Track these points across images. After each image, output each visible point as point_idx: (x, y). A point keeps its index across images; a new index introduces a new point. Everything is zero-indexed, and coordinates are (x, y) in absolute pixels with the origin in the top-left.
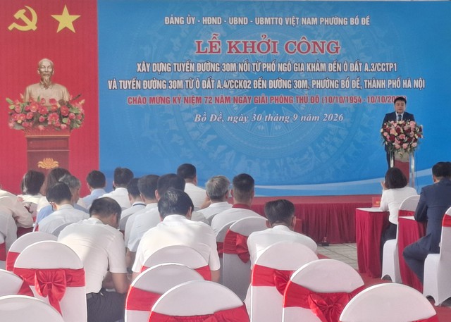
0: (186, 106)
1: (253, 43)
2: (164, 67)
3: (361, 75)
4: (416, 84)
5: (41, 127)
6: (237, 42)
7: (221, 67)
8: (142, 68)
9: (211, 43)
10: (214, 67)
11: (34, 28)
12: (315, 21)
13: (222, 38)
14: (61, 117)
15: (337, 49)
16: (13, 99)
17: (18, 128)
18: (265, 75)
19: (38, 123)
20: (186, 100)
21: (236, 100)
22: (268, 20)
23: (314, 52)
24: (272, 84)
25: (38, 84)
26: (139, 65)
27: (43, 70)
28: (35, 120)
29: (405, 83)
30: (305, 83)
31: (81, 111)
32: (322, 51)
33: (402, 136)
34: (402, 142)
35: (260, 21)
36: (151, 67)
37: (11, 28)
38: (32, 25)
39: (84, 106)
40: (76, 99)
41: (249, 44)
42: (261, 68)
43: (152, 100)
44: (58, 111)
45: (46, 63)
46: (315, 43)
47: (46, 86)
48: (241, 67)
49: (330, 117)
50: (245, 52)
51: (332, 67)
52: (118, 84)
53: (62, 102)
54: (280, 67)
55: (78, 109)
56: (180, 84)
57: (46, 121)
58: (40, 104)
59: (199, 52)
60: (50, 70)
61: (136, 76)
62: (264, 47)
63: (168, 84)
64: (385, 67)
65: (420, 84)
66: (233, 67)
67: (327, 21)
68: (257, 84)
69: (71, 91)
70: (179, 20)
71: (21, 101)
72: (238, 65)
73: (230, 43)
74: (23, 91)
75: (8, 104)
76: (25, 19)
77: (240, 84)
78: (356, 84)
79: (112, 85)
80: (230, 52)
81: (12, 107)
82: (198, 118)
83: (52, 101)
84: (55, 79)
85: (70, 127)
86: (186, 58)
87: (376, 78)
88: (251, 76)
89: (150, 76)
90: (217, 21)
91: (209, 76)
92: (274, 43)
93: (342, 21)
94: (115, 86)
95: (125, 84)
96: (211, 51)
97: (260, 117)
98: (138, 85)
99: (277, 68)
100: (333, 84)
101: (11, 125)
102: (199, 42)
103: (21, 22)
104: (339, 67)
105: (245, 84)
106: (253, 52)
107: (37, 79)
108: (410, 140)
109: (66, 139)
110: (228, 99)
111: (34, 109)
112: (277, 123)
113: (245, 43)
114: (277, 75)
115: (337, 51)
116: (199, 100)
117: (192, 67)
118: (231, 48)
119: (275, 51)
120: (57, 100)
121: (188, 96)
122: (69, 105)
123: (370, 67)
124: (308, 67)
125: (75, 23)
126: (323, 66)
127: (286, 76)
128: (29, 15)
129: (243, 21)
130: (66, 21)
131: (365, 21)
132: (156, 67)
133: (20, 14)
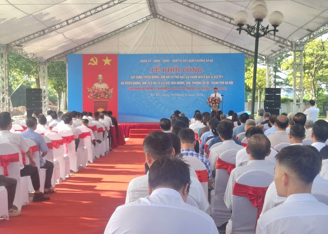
0: (148, 90)
2: (140, 77)
3: (210, 80)
4: (230, 83)
5: (98, 98)
6: (166, 68)
7: (160, 77)
8: (132, 77)
9: (157, 69)
10: (157, 77)
12: (193, 61)
13: (160, 67)
14: (105, 94)
16: (90, 88)
17: (91, 98)
18: (176, 80)
19: (98, 96)
20: (148, 88)
21: (165, 88)
22: (176, 61)
23: (193, 72)
24: (178, 83)
25: (97, 83)
27: (99, 78)
28: (96, 95)
29: (226, 83)
30: (190, 83)
31: (112, 92)
32: (196, 71)
33: (213, 102)
34: (213, 104)
35: (174, 61)
37: (89, 64)
38: (96, 63)
39: (113, 90)
40: (110, 88)
41: (170, 69)
42: (174, 77)
43: (136, 88)
44: (104, 92)
45: (100, 76)
46: (193, 69)
47: (100, 84)
48: (167, 77)
49: (199, 95)
50: (168, 72)
51: (199, 77)
52: (124, 83)
53: (105, 89)
54: (181, 77)
55: (111, 91)
56: (146, 83)
57: (100, 96)
58: (98, 90)
59: (152, 72)
60: (102, 78)
61: (131, 80)
62: (175, 70)
63: (141, 83)
64: (218, 77)
65: (231, 83)
66: (164, 77)
67: (198, 61)
68: (172, 83)
69: (109, 86)
70: (145, 61)
73: (163, 69)
74: (93, 86)
75: (88, 90)
76: (94, 61)
78: (208, 83)
79: (122, 83)
80: (163, 72)
81: (89, 91)
82: (152, 95)
83: (102, 89)
84: (103, 81)
85: (108, 98)
86: (148, 74)
87: (216, 80)
88: (170, 80)
89: (135, 80)
90: (159, 61)
91: (156, 80)
92: (179, 69)
93: (203, 61)
95: (127, 83)
96: (157, 72)
97: (173, 95)
98: (131, 83)
100: (200, 83)
101: (89, 97)
102: (152, 69)
103: (92, 62)
104: (202, 77)
105: (168, 83)
106: (171, 72)
107: (97, 81)
109: (107, 102)
110: (162, 88)
111: (96, 91)
112: (179, 97)
114: (180, 80)
115: (201, 71)
116: (152, 88)
117: (150, 77)
119: (179, 72)
120: (104, 88)
121: (149, 87)
122: (108, 90)
123: (213, 77)
124: (191, 77)
125: (110, 62)
126: (196, 77)
127: (183, 80)
128: (95, 60)
129: (168, 61)
130: (107, 61)
131: (212, 61)
132: (137, 77)
133: (92, 60)
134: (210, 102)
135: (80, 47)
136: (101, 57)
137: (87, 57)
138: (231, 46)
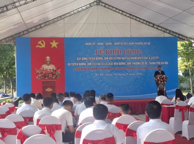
0: (93, 71)
1: (114, 51)
2: (85, 59)
3: (148, 61)
4: (165, 63)
5: (47, 78)
6: (108, 51)
7: (104, 58)
8: (78, 59)
9: (100, 51)
10: (101, 58)
11: (44, 47)
12: (133, 43)
13: (104, 49)
14: (53, 75)
15: (140, 52)
16: (38, 69)
17: (39, 78)
18: (117, 61)
19: (46, 77)
20: (93, 69)
21: (108, 69)
22: (118, 44)
23: (133, 53)
24: (120, 64)
25: (45, 65)
26: (78, 58)
27: (47, 60)
28: (45, 76)
29: (162, 63)
30: (130, 63)
31: (59, 73)
32: (135, 53)
33: (161, 80)
34: (161, 81)
35: (116, 44)
36: (81, 58)
37: (37, 47)
38: (43, 46)
39: (60, 71)
40: (58, 69)
41: (112, 51)
42: (116, 58)
43: (82, 69)
44: (52, 73)
45: (48, 58)
46: (133, 50)
47: (48, 65)
48: (110, 58)
49: (138, 74)
50: (111, 53)
51: (139, 58)
52: (71, 64)
53: (53, 70)
54: (122, 58)
55: (58, 72)
56: (90, 64)
57: (48, 76)
59: (96, 54)
60: (49, 60)
61: (77, 61)
62: (117, 52)
63: (87, 64)
64: (155, 58)
65: (166, 63)
66: (107, 58)
67: (137, 43)
68: (115, 64)
69: (56, 67)
70: (90, 44)
71: (40, 70)
72: (109, 58)
73: (106, 51)
74: (41, 67)
75: (36, 71)
77: (110, 64)
78: (146, 63)
79: (69, 64)
80: (106, 53)
81: (37, 72)
82: (96, 75)
83: (50, 70)
84: (51, 63)
85: (56, 78)
86: (92, 56)
87: (153, 61)
88: (113, 61)
89: (81, 61)
90: (102, 44)
91: (100, 61)
92: (120, 51)
93: (141, 44)
94: (70, 65)
95: (73, 64)
96: (100, 54)
97: (116, 74)
98: (77, 64)
99: (121, 58)
100: (139, 63)
101: (37, 77)
102: (96, 51)
103: (40, 45)
104: (141, 58)
105: (111, 64)
106: (114, 53)
107: (45, 63)
108: (164, 81)
109: (55, 82)
110: (106, 69)
111: (44, 72)
112: (121, 76)
113: (111, 51)
114: (121, 61)
115: (140, 53)
116: (96, 69)
117: (94, 59)
118: (106, 52)
119: (120, 53)
120: (52, 69)
121: (93, 68)
122: (55, 71)
123: (151, 58)
124: (131, 58)
125: (57, 45)
126: (136, 58)
127: (124, 61)
128: (43, 43)
129: (110, 44)
130: (54, 44)
131: (149, 43)
132: (83, 59)
133: (40, 42)
134: (158, 80)
135: (28, 31)
136: (48, 40)
137: (35, 41)
138: (165, 30)
